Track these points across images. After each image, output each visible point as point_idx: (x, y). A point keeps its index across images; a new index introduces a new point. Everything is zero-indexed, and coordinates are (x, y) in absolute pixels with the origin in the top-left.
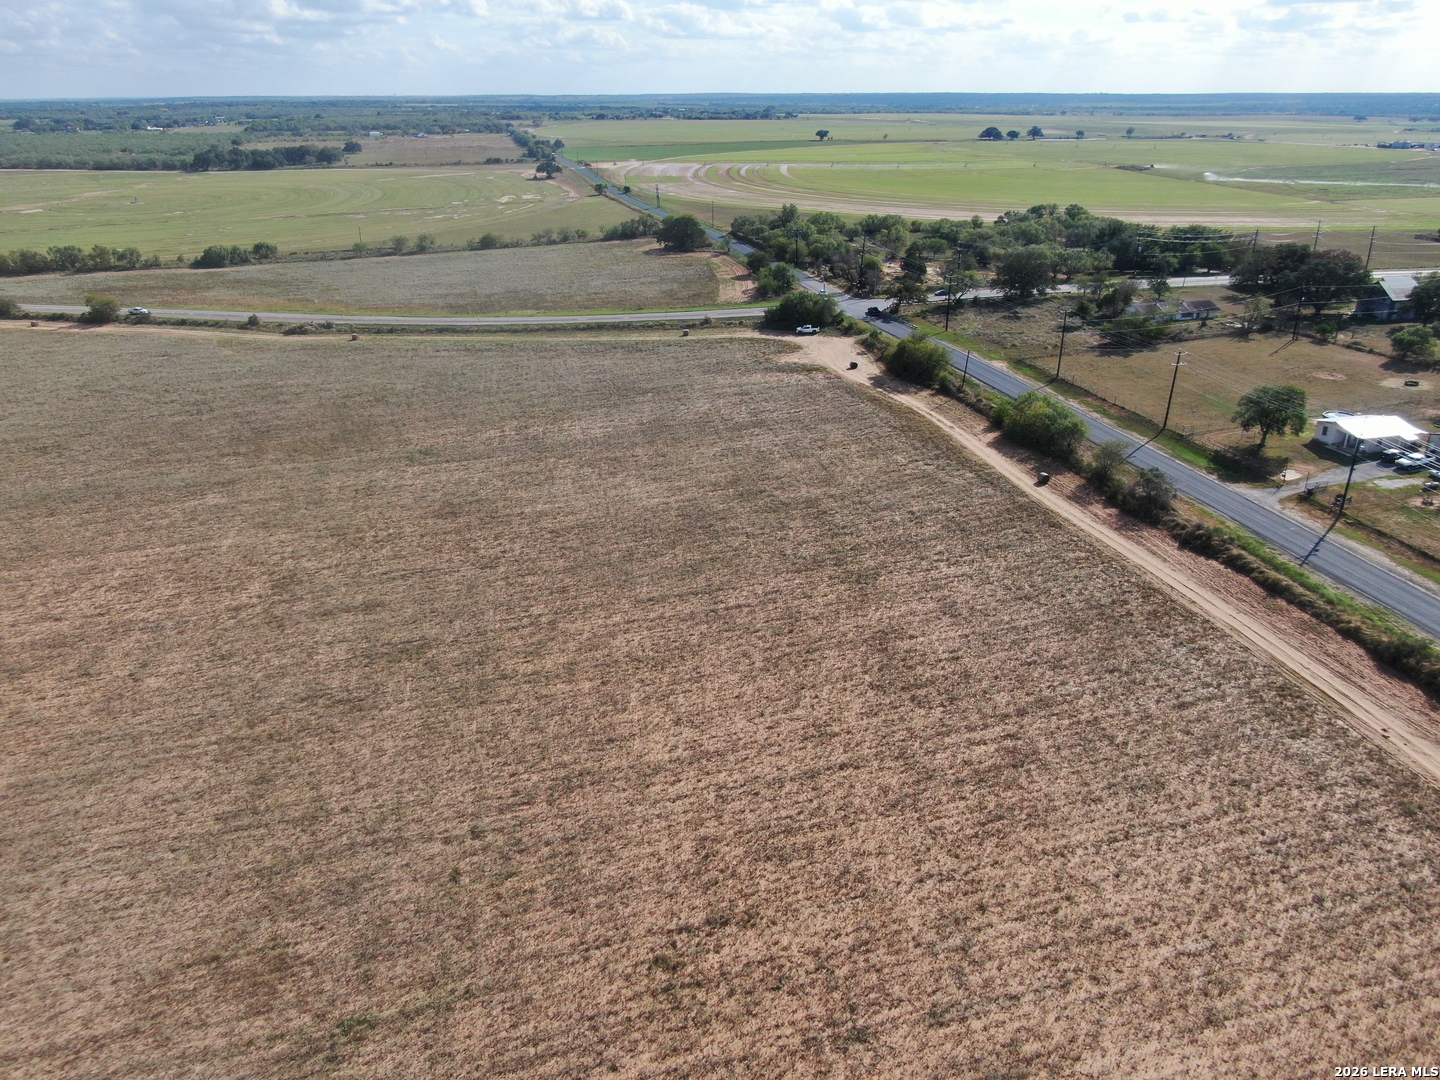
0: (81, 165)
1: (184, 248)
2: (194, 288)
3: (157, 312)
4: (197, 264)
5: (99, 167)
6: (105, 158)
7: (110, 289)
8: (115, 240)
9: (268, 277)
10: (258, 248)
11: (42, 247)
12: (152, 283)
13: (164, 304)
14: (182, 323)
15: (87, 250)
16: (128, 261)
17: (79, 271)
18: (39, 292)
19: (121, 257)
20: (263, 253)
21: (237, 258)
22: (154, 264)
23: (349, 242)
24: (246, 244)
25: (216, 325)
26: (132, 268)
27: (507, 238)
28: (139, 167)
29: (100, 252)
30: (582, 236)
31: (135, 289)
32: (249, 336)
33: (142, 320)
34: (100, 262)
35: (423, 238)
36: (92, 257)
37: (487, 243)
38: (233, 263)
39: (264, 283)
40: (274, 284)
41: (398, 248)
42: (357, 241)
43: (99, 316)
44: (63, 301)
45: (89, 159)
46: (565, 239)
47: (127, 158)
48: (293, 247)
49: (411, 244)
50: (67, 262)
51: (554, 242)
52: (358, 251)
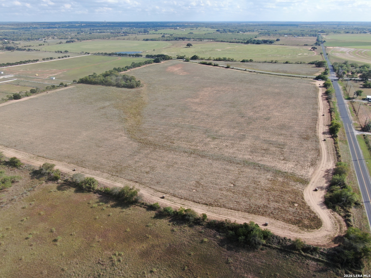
0: (227, 42)
1: (240, 59)
2: (240, 65)
3: (235, 68)
4: (241, 62)
5: (230, 42)
6: (232, 41)
7: (229, 64)
8: (231, 57)
9: (250, 65)
10: (250, 60)
11: (222, 57)
12: (235, 64)
13: (235, 67)
14: (237, 69)
15: (227, 58)
16: (232, 60)
17: (226, 61)
18: (221, 63)
19: (231, 60)
20: (251, 61)
21: (247, 61)
22: (236, 61)
23: (264, 60)
24: (249, 59)
25: (241, 70)
26: (232, 61)
27: (290, 62)
28: (237, 43)
29: (229, 59)
30: (304, 63)
31: (232, 64)
32: (245, 72)
33: (233, 68)
34: (229, 60)
35: (276, 61)
36: (228, 59)
37: (287, 63)
38: (246, 62)
39: (249, 65)
40: (250, 66)
41: (272, 62)
42: (266, 60)
43: (228, 67)
44: (223, 65)
45: (229, 41)
46: (301, 63)
47: (235, 41)
48: (256, 60)
49: (274, 62)
50: (224, 60)
51: (298, 64)
52: (265, 62)
